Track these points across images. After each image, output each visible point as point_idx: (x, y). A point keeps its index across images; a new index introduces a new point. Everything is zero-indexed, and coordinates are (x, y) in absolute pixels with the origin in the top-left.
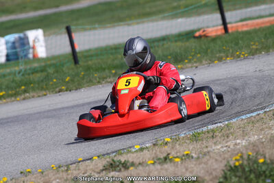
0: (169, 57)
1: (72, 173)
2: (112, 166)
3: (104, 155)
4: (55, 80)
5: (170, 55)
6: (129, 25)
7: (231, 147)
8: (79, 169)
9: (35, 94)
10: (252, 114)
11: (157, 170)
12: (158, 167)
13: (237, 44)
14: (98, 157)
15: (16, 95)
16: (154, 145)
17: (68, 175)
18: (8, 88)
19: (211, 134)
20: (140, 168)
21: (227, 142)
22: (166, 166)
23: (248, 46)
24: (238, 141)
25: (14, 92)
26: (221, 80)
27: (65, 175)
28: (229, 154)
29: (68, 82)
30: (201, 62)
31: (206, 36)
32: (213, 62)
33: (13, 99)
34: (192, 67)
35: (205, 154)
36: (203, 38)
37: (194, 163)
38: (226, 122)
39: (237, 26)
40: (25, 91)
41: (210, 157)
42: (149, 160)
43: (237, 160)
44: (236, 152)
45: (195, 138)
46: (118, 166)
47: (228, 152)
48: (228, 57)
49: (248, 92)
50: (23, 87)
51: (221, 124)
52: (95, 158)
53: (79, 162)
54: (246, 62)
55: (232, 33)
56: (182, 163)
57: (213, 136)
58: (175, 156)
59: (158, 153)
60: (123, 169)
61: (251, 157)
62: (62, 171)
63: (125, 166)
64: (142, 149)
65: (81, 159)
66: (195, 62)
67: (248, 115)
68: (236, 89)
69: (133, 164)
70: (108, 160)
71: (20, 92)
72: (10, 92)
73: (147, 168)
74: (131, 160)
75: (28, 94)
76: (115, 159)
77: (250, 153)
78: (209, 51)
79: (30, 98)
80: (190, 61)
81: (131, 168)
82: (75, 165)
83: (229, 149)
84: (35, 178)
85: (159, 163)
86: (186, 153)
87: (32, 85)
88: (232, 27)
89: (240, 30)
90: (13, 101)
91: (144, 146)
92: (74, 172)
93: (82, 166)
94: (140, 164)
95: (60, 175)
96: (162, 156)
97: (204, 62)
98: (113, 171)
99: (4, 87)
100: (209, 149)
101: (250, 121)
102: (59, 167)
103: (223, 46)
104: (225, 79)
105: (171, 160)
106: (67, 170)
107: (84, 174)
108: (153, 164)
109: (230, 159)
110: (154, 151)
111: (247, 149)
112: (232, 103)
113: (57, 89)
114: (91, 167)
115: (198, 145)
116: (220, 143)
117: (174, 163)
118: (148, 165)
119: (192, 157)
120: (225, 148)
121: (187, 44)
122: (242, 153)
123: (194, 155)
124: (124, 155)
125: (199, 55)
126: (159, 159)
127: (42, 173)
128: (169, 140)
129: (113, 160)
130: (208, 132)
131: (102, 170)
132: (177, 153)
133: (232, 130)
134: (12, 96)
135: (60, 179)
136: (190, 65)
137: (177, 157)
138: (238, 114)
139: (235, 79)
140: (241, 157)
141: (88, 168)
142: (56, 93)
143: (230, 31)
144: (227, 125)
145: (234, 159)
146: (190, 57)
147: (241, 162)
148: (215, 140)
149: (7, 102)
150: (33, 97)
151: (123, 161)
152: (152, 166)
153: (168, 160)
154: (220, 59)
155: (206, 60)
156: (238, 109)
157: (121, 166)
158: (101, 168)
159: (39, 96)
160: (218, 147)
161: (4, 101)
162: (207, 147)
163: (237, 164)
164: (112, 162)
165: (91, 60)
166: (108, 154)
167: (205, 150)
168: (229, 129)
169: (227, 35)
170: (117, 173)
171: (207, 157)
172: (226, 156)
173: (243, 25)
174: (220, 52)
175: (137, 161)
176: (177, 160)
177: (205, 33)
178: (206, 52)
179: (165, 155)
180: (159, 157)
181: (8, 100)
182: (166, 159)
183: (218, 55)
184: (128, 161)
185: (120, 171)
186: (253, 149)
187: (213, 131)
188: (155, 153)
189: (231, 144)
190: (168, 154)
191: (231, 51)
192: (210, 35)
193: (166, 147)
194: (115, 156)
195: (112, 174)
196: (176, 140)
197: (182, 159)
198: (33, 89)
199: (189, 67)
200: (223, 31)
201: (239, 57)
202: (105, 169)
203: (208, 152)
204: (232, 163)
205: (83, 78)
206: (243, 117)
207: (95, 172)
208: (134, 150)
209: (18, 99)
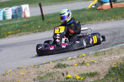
0: (86, 18)
1: (40, 69)
2: (59, 66)
3: (55, 61)
4: (33, 27)
5: (86, 17)
6: (68, 3)
7: (113, 59)
8: (43, 67)
9: (24, 33)
10: (122, 44)
11: (79, 68)
12: (79, 67)
13: (116, 13)
14: (52, 62)
15: (16, 33)
16: (78, 57)
17: (38, 69)
18: (12, 30)
19: (104, 53)
20: (71, 67)
21: (111, 57)
22: (83, 67)
23: (122, 14)
24: (116, 56)
25: (15, 32)
26: (109, 29)
27: (37, 70)
28: (112, 62)
29: (39, 28)
30: (100, 20)
31: (102, 9)
32: (105, 21)
33: (14, 35)
34: (96, 23)
35: (101, 62)
36: (101, 10)
37: (96, 65)
38: (111, 48)
39: (117, 5)
40: (20, 32)
41: (103, 63)
42: (75, 64)
43: (115, 65)
44: (115, 61)
45: (96, 54)
46: (61, 66)
47: (111, 61)
48: (112, 19)
49: (121, 34)
50: (19, 30)
51: (108, 49)
52: (51, 62)
53: (44, 64)
54: (120, 21)
55: (114, 8)
56: (90, 66)
57: (104, 54)
58: (87, 62)
59: (79, 61)
60: (63, 68)
61: (121, 63)
62: (36, 68)
63: (64, 66)
64: (72, 59)
65: (45, 63)
66: (97, 21)
67: (121, 45)
68: (115, 33)
69: (68, 65)
70: (57, 63)
71: (18, 32)
72: (13, 32)
73: (74, 67)
74: (67, 64)
76: (60, 63)
77: (121, 62)
78: (104, 16)
79: (22, 35)
80: (95, 20)
81: (67, 67)
82: (41, 65)
83: (112, 60)
84: (24, 71)
85: (80, 65)
86: (92, 61)
87: (23, 29)
88: (114, 6)
89: (118, 7)
90: (15, 36)
91: (73, 58)
92: (41, 68)
93: (45, 66)
94: (71, 65)
95: (35, 69)
96: (81, 62)
97: (101, 21)
98: (59, 68)
99: (10, 30)
100: (102, 59)
101: (122, 47)
102: (35, 66)
103: (110, 14)
104: (111, 28)
105: (85, 64)
106: (38, 67)
107: (46, 69)
108: (77, 65)
109: (112, 64)
110: (78, 60)
111: (120, 60)
112: (113, 39)
113: (35, 31)
114: (49, 66)
115: (97, 58)
116: (108, 57)
117: (87, 65)
118: (75, 66)
119: (95, 63)
120: (110, 59)
121: (94, 13)
122: (117, 62)
123: (95, 62)
124: (64, 61)
125: (99, 18)
126: (80, 63)
127: (27, 68)
128: (84, 55)
129: (59, 64)
130: (102, 52)
131: (54, 68)
132: (88, 61)
133: (113, 51)
134: (14, 34)
135: (35, 71)
136: (95, 22)
137: (88, 63)
138: (116, 44)
139: (115, 28)
140: (117, 63)
141: (48, 67)
142: (34, 33)
143: (113, 7)
144: (111, 49)
145: (114, 64)
146: (95, 18)
147: (117, 66)
148: (105, 56)
149: (12, 37)
150: (24, 34)
151: (63, 64)
152: (76, 67)
153: (84, 64)
154: (108, 20)
155: (102, 20)
156: (116, 42)
157: (62, 66)
158: (54, 67)
159: (26, 34)
160: (107, 59)
161: (11, 36)
162: (101, 58)
163: (115, 66)
164: (58, 64)
165: (50, 19)
166: (57, 61)
167: (101, 60)
168: (112, 51)
169: (112, 9)
170: (61, 69)
171: (102, 63)
172: (110, 63)
173: (119, 5)
174: (108, 16)
175: (70, 64)
176: (88, 64)
177: (102, 8)
178: (102, 16)
179: (82, 62)
180: (80, 62)
181: (12, 36)
182: (83, 63)
183: (107, 18)
184: (66, 64)
185: (62, 68)
186: (123, 60)
187: (104, 51)
188: (78, 61)
189: (113, 57)
190: (84, 61)
191: (113, 16)
192: (104, 9)
193: (83, 58)
194: (60, 62)
195: (58, 69)
196: (88, 55)
197: (90, 64)
198: (24, 31)
199: (94, 23)
200: (110, 7)
201: (117, 19)
202: (55, 67)
203: (102, 61)
204: (113, 66)
205: (46, 27)
206: (118, 46)
207: (51, 68)
208: (68, 59)
209: (17, 35)
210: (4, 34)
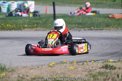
4: (50, 24)
15: (32, 28)
40: (37, 27)
50: (36, 25)
66: (115, 28)
71: (34, 27)
72: (30, 26)
75: (38, 28)
79: (38, 30)
80: (113, 27)
87: (39, 25)
90: (31, 30)
97: (119, 29)
134: (30, 28)
136: (113, 29)
149: (28, 30)
150: (40, 30)
159: (43, 30)
161: (27, 29)
198: (40, 27)
209: (33, 30)
210: (20, 26)
